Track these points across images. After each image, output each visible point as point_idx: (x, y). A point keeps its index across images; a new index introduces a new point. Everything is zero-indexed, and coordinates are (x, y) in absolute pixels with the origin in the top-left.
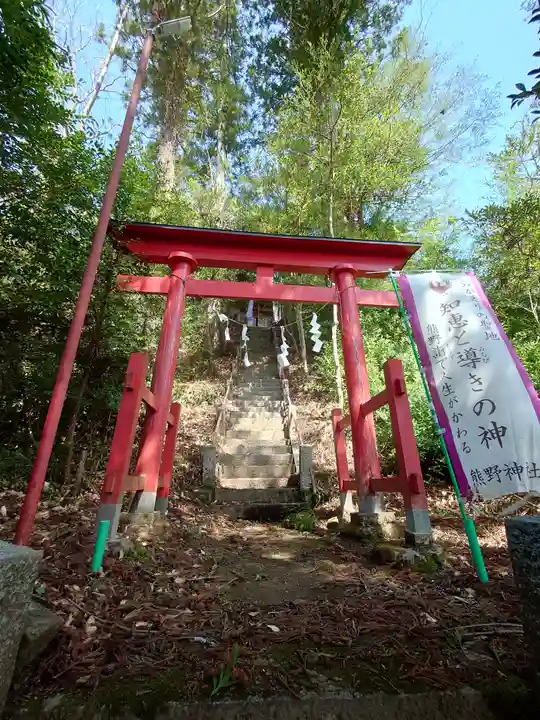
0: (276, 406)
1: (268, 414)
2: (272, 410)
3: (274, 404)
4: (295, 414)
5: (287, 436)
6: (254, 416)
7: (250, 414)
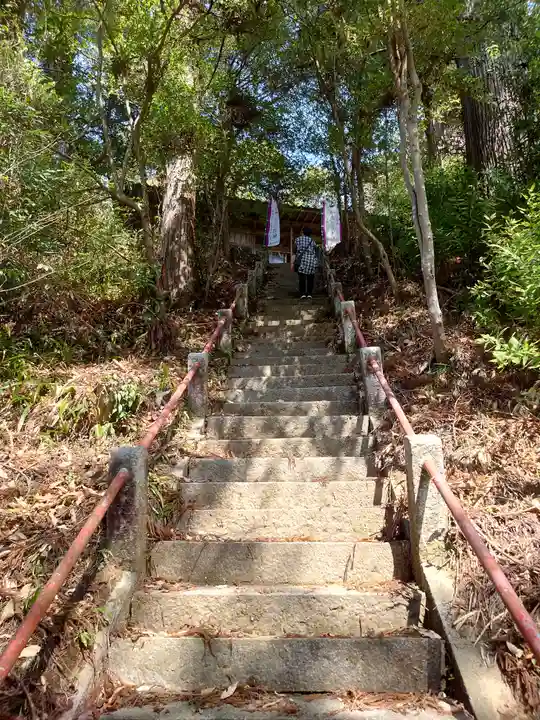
0: (346, 433)
1: (323, 463)
2: (333, 448)
3: (338, 426)
4: (439, 473)
5: (408, 570)
6: (270, 474)
7: (259, 466)
